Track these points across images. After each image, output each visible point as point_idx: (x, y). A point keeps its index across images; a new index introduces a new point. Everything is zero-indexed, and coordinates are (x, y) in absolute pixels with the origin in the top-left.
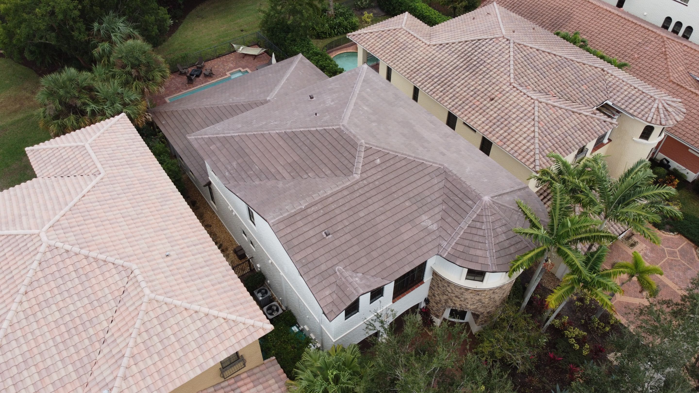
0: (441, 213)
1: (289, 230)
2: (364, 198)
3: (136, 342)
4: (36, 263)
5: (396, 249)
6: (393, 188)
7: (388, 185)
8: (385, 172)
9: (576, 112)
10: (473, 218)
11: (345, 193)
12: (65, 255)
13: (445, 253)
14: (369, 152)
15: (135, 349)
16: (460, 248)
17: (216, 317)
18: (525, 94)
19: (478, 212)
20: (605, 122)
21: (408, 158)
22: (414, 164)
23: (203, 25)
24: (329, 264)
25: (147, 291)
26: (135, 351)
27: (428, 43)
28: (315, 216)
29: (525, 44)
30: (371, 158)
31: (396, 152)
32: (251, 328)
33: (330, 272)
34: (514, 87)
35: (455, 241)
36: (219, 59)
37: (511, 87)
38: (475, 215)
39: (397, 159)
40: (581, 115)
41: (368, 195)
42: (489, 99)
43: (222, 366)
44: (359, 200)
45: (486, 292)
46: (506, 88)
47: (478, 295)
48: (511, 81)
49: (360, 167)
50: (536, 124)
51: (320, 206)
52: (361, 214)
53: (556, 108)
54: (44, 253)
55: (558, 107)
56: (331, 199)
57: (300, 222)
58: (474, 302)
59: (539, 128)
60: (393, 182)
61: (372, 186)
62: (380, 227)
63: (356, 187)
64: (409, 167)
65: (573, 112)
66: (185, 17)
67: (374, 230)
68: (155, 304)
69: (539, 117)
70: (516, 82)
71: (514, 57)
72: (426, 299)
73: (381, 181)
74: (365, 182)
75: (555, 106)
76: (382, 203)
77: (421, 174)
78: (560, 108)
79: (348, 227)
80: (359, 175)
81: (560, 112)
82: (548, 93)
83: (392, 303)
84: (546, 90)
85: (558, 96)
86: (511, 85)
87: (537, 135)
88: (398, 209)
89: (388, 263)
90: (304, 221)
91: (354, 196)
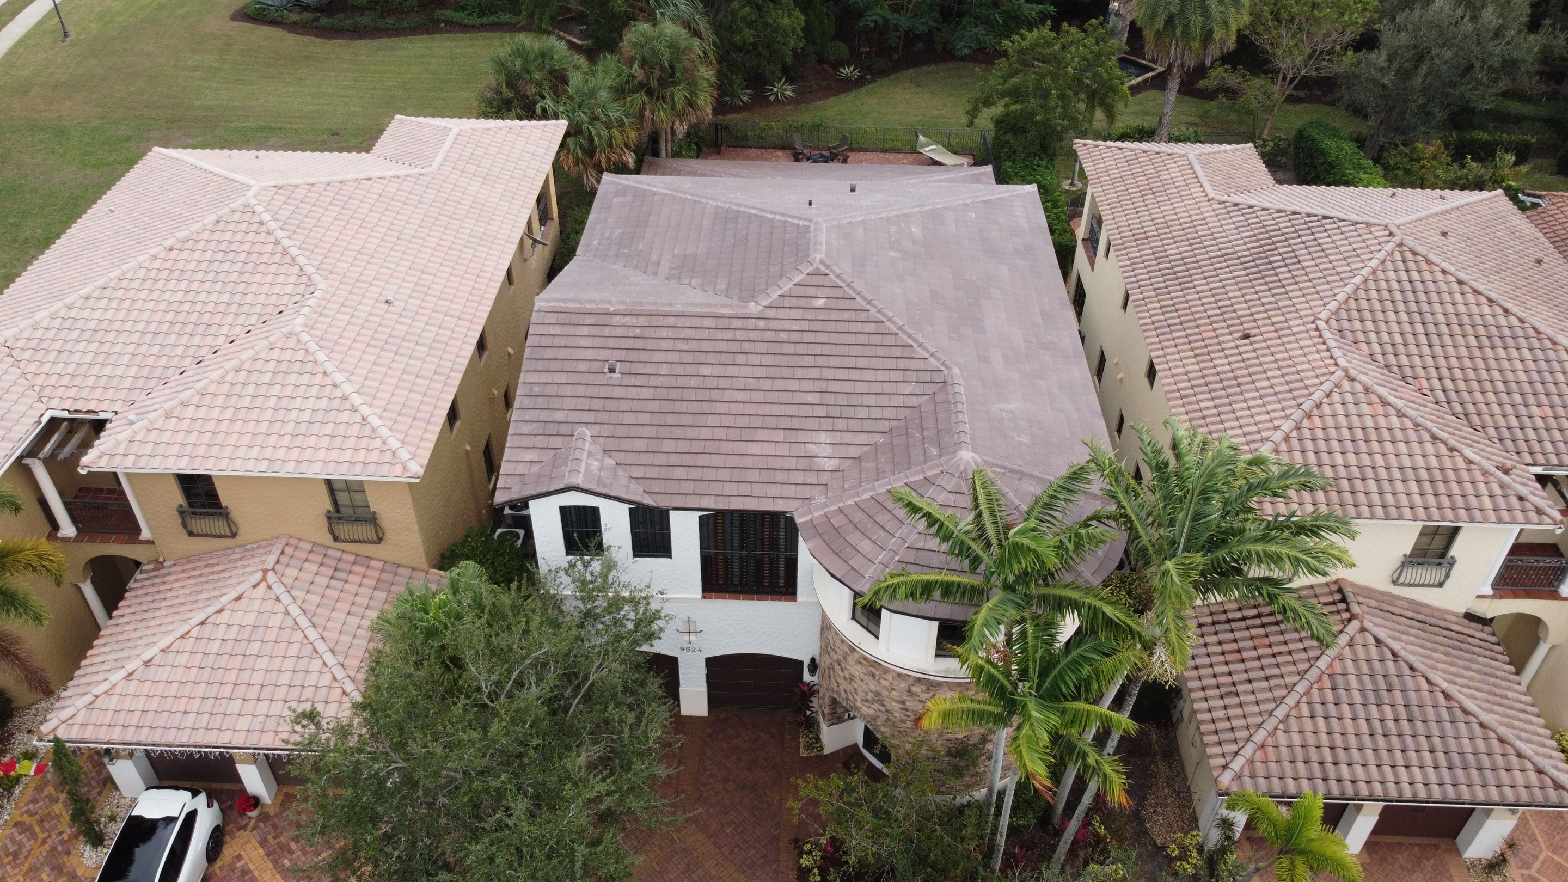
0: (865, 449)
1: (557, 330)
2: (734, 347)
3: (224, 377)
4: (213, 218)
5: (716, 460)
6: (807, 358)
7: (801, 349)
8: (816, 326)
9: (1442, 441)
10: (912, 479)
11: (708, 323)
12: (255, 227)
13: (804, 515)
14: (819, 280)
15: (215, 385)
16: (838, 521)
17: (354, 410)
18: (1328, 350)
19: (929, 474)
20: (1521, 499)
21: (888, 324)
22: (890, 340)
23: (908, 96)
24: (574, 417)
25: (300, 320)
26: (212, 389)
27: (1211, 196)
28: (620, 331)
29: (1431, 256)
30: (811, 291)
31: (869, 302)
32: (389, 454)
33: (565, 429)
34: (1317, 329)
35: (841, 505)
36: (881, 155)
37: (1314, 326)
38: (921, 477)
39: (863, 316)
40: (1456, 454)
41: (747, 347)
42: (1239, 335)
43: (338, 511)
44: (721, 346)
45: (889, 677)
46: (1296, 325)
47: (873, 676)
48: (1320, 316)
49: (775, 296)
50: (1298, 414)
51: (642, 321)
52: (705, 370)
53: (1389, 408)
54: (234, 211)
55: (1396, 409)
56: (672, 321)
57: (586, 328)
58: (866, 693)
59: (1298, 428)
60: (817, 349)
61: (768, 336)
62: (721, 408)
63: (736, 323)
64: (875, 340)
65: (1434, 438)
66: (888, 75)
67: (706, 407)
68: (292, 343)
69: (1319, 405)
70: (1333, 323)
71: (1374, 272)
72: (813, 660)
73: (794, 337)
74: (761, 324)
75: (1389, 404)
76: (762, 372)
77: (889, 363)
78: (1401, 414)
79: (661, 378)
80: (760, 308)
81: (1395, 421)
82: (1410, 380)
83: (699, 595)
84: (1408, 372)
85: (1435, 397)
86: (1313, 322)
87: (1278, 436)
88: (785, 397)
89: (680, 473)
90: (594, 331)
91: (720, 335)
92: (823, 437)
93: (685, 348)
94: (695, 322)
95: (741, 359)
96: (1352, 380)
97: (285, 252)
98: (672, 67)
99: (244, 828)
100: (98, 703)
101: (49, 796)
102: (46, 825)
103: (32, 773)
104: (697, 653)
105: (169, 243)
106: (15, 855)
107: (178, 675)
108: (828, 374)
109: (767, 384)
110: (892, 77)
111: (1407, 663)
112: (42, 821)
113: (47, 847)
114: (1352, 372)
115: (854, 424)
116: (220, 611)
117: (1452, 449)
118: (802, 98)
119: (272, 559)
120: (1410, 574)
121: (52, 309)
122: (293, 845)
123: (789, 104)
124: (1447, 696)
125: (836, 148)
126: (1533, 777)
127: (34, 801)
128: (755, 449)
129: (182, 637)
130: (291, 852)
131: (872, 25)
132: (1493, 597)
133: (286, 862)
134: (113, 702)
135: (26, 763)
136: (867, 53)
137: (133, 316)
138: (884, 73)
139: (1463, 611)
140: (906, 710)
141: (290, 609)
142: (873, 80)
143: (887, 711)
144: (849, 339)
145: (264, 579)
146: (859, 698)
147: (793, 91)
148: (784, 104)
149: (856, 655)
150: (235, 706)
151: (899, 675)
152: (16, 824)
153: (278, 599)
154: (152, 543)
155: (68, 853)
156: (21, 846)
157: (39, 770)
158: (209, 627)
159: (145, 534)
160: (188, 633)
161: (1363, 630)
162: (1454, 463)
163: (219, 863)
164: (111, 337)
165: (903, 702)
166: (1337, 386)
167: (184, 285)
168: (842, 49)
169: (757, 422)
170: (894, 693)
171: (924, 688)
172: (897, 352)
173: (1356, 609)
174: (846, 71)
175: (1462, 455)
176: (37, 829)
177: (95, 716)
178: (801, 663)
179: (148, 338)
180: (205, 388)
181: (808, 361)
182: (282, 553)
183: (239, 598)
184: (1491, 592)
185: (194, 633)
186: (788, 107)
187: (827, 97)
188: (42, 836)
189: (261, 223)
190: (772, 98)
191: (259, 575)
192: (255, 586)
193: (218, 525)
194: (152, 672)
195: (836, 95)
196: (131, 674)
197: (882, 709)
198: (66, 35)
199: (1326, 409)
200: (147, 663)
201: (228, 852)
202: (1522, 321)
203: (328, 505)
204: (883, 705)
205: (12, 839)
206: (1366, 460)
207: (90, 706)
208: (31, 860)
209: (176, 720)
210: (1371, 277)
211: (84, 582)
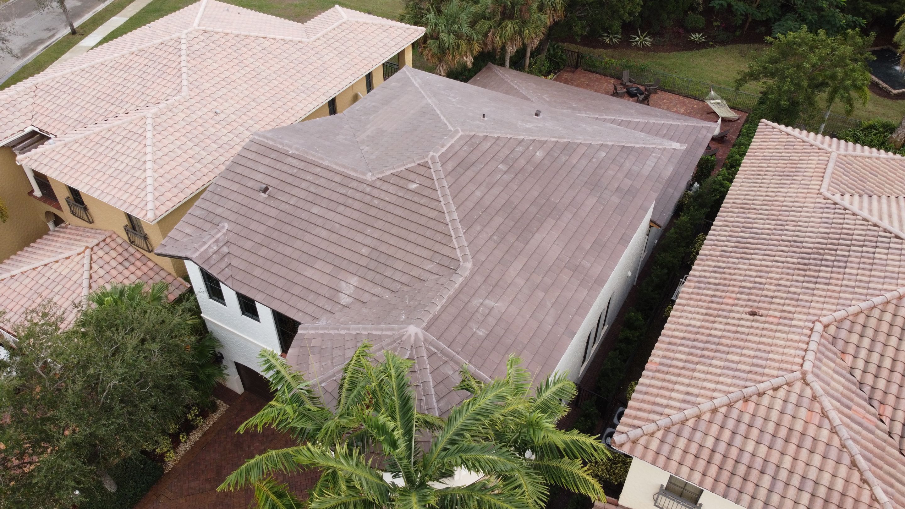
0: (374, 298)
2: (342, 200)
3: (101, 132)
4: (160, 41)
5: (283, 272)
6: (380, 222)
7: (380, 214)
8: (400, 202)
9: (859, 470)
12: (176, 51)
13: (304, 329)
14: (422, 170)
17: (145, 171)
18: (805, 350)
21: (446, 215)
22: (440, 227)
24: (226, 214)
25: (154, 110)
26: (92, 137)
27: (822, 191)
28: (285, 168)
30: (413, 177)
31: (444, 196)
32: (144, 203)
33: (216, 220)
34: (812, 329)
35: (327, 332)
37: (811, 325)
39: (434, 204)
40: (866, 486)
41: (350, 202)
42: (749, 310)
43: (133, 227)
44: (335, 197)
46: (800, 320)
48: (822, 319)
49: (388, 173)
50: (736, 393)
51: (302, 165)
52: (315, 210)
53: (826, 421)
54: (172, 40)
55: (831, 424)
56: (318, 170)
57: (269, 160)
59: (730, 406)
60: (390, 218)
61: (367, 199)
62: (308, 238)
63: (354, 184)
64: (431, 224)
65: (854, 464)
66: (726, 45)
67: (300, 234)
68: (142, 123)
69: (761, 394)
73: (382, 205)
74: (368, 189)
75: (828, 418)
76: (346, 222)
77: (428, 244)
78: (833, 430)
79: (287, 206)
80: (374, 178)
81: (825, 434)
82: (876, 403)
83: (279, 353)
84: (878, 395)
85: (891, 427)
86: (814, 322)
87: (706, 405)
88: (348, 244)
89: (257, 272)
90: (273, 163)
91: (339, 189)
92: (354, 280)
93: (313, 191)
94: (330, 175)
95: (341, 209)
96: (806, 384)
97: (180, 70)
105: (133, 50)
107: (21, 288)
108: (386, 237)
109: (344, 231)
110: (728, 47)
114: (810, 378)
115: (378, 278)
116: (57, 262)
117: (865, 481)
118: (655, 48)
119: (96, 242)
121: (64, 72)
123: (643, 50)
125: (650, 86)
128: (309, 272)
129: (34, 269)
136: (718, 26)
138: (723, 43)
141: (85, 273)
142: (713, 46)
144: (414, 217)
145: (84, 252)
147: (651, 42)
148: (640, 49)
153: (83, 266)
158: (47, 269)
160: (37, 268)
162: (859, 494)
164: (79, 94)
166: (788, 384)
167: (126, 75)
168: (701, 21)
169: (322, 255)
172: (438, 237)
174: (696, 37)
175: (871, 490)
179: (94, 100)
180: (89, 135)
181: (379, 224)
182: (104, 240)
183: (68, 258)
185: (40, 269)
186: (641, 52)
187: (671, 51)
189: (180, 50)
190: (634, 44)
191: (83, 249)
192: (78, 254)
193: (83, 215)
194: (11, 282)
195: (679, 51)
196: (3, 280)
199: (766, 400)
200: (12, 277)
203: (126, 222)
206: (775, 457)
210: (895, 301)
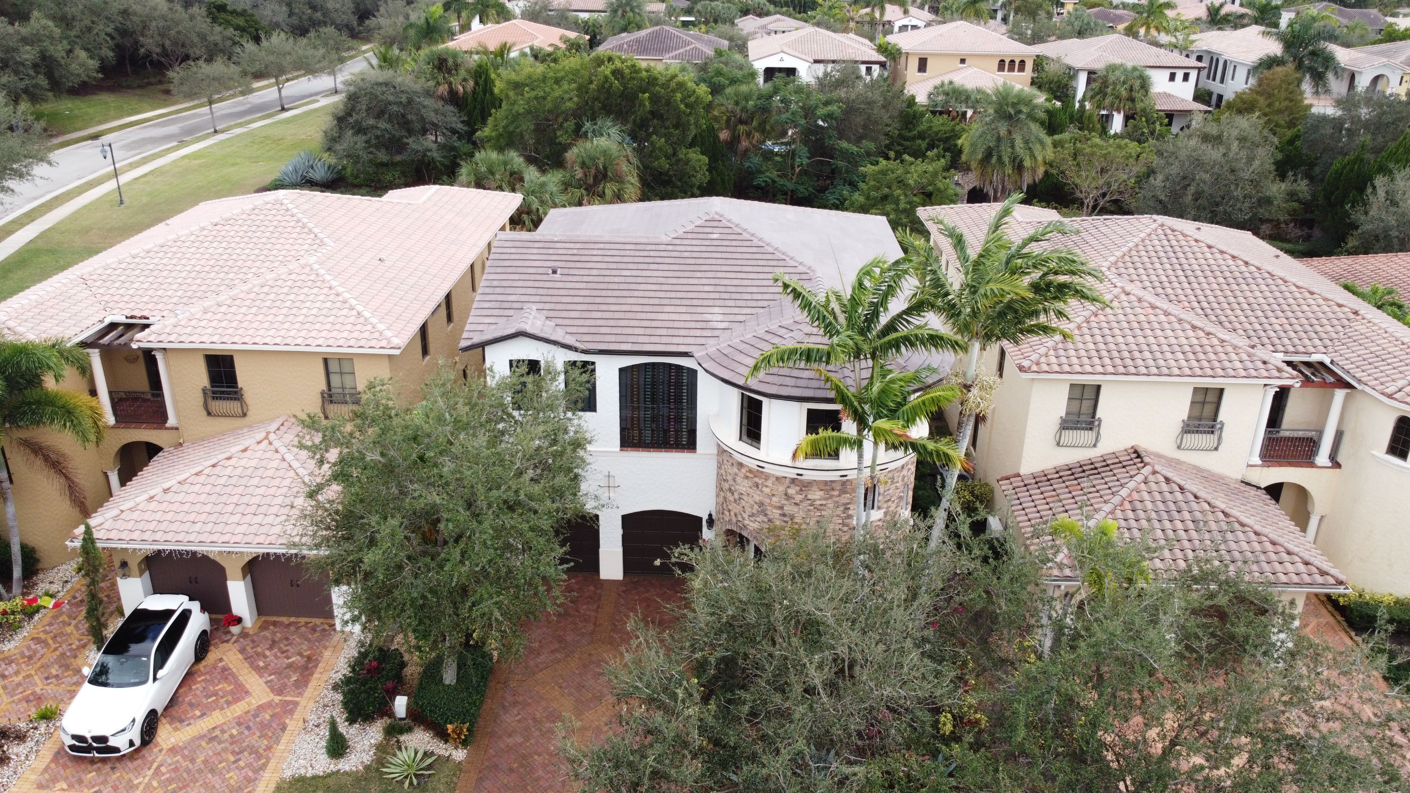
2: (648, 260)
4: (251, 207)
5: (633, 323)
6: (704, 266)
8: (712, 249)
9: (1200, 329)
10: (785, 323)
12: (282, 212)
14: (714, 224)
24: (524, 298)
25: (313, 258)
28: (561, 251)
30: (708, 230)
31: (753, 236)
32: (377, 334)
33: (516, 305)
35: (729, 343)
38: (791, 321)
40: (1211, 336)
41: (659, 260)
43: (330, 390)
44: (639, 260)
45: (769, 483)
47: (757, 486)
48: (1103, 265)
49: (681, 232)
51: (579, 246)
53: (1158, 310)
54: (267, 203)
55: (1163, 310)
57: (535, 250)
58: (752, 507)
60: (712, 261)
61: (675, 254)
62: (638, 294)
63: (651, 247)
64: (757, 256)
65: (1194, 328)
67: (626, 293)
68: (307, 270)
69: (1103, 309)
70: (1113, 269)
71: (1143, 241)
72: (710, 515)
73: (695, 255)
74: (670, 248)
75: (1157, 307)
77: (767, 269)
78: (1167, 314)
80: (669, 239)
81: (1163, 318)
82: (1176, 302)
83: (618, 449)
84: (1173, 297)
85: (1195, 312)
89: (604, 330)
90: (542, 251)
91: (638, 253)
92: (716, 310)
93: (610, 260)
94: (619, 246)
95: (654, 267)
96: (1128, 294)
97: (304, 226)
98: (605, 168)
99: (227, 641)
100: (123, 516)
101: (63, 622)
102: (59, 639)
103: (51, 606)
104: (615, 510)
106: (30, 658)
107: (191, 498)
111: (1192, 493)
112: (55, 637)
113: (58, 653)
114: (1128, 289)
115: (740, 303)
116: (229, 458)
119: (274, 426)
120: (1189, 439)
122: (268, 653)
124: (1226, 514)
126: (1302, 568)
127: (50, 624)
129: (197, 474)
130: (265, 657)
131: (763, 184)
132: (1262, 466)
133: (261, 664)
134: (136, 515)
135: (47, 598)
137: (183, 262)
139: (1240, 477)
140: (784, 515)
141: (286, 456)
143: (770, 520)
145: (266, 438)
146: (746, 516)
149: (743, 470)
150: (236, 518)
151: (777, 478)
152: (33, 639)
153: (277, 451)
154: (177, 429)
155: (75, 657)
156: (35, 652)
157: (56, 605)
158: (218, 469)
159: (172, 421)
160: (201, 472)
161: (1154, 472)
163: (204, 663)
164: (165, 273)
165: (781, 508)
166: (1116, 297)
167: (224, 245)
170: (774, 499)
171: (798, 488)
172: (773, 263)
173: (1146, 459)
175: (1216, 337)
176: (50, 642)
177: (119, 524)
178: (701, 519)
179: (193, 274)
182: (282, 425)
183: (245, 450)
184: (1260, 462)
185: (206, 472)
188: (54, 646)
189: (287, 210)
191: (263, 435)
192: (259, 443)
193: (233, 406)
194: (169, 497)
196: (152, 498)
197: (766, 519)
198: (122, 202)
199: (1109, 311)
200: (166, 491)
201: (212, 656)
202: (1259, 269)
203: (323, 386)
204: (766, 515)
205: (29, 648)
206: (1142, 340)
207: (116, 518)
208: (42, 661)
209: (186, 527)
210: (1141, 244)
211: (112, 470)
